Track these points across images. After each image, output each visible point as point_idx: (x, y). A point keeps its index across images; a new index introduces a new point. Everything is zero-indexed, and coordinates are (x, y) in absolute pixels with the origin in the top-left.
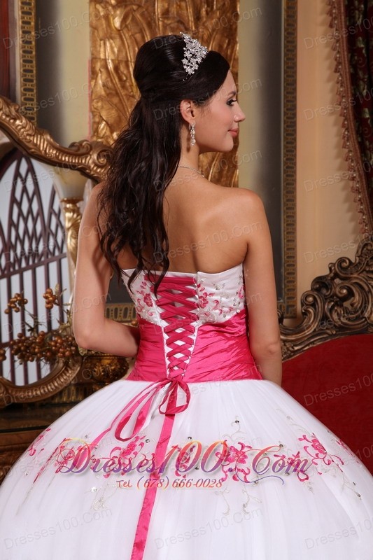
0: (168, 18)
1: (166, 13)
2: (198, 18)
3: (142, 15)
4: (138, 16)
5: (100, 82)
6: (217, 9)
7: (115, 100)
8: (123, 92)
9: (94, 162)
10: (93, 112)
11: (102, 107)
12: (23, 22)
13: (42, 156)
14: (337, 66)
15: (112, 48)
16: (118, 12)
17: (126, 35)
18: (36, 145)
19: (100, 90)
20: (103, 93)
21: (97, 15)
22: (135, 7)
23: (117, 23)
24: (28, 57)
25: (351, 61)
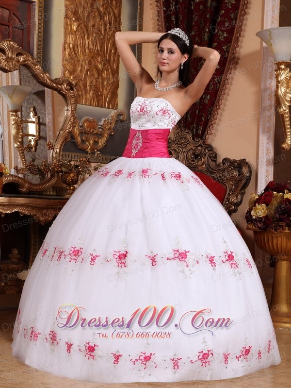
0: (94, 28)
1: (93, 26)
2: (105, 30)
3: (85, 26)
4: (83, 26)
6: (113, 27)
7: (72, 62)
8: (75, 59)
9: (65, 88)
10: (63, 66)
11: (67, 64)
13: (44, 83)
15: (72, 39)
16: (75, 24)
17: (78, 34)
18: (43, 78)
19: (67, 57)
20: (68, 58)
21: (67, 24)
22: (82, 22)
23: (75, 28)
24: (40, 39)
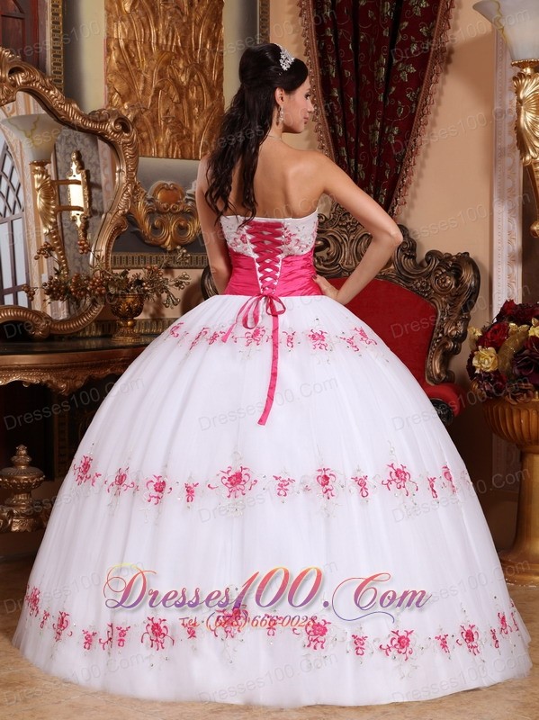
0: (167, 4)
2: (191, 4)
5: (114, 58)
7: (126, 74)
8: (132, 68)
9: (111, 128)
10: (108, 85)
11: (116, 81)
12: (53, 6)
13: (69, 122)
14: (307, 50)
15: (123, 29)
17: (135, 18)
18: (65, 112)
19: (114, 65)
20: (116, 68)
21: (111, 1)
23: (127, 7)
24: (57, 35)
25: (318, 47)
